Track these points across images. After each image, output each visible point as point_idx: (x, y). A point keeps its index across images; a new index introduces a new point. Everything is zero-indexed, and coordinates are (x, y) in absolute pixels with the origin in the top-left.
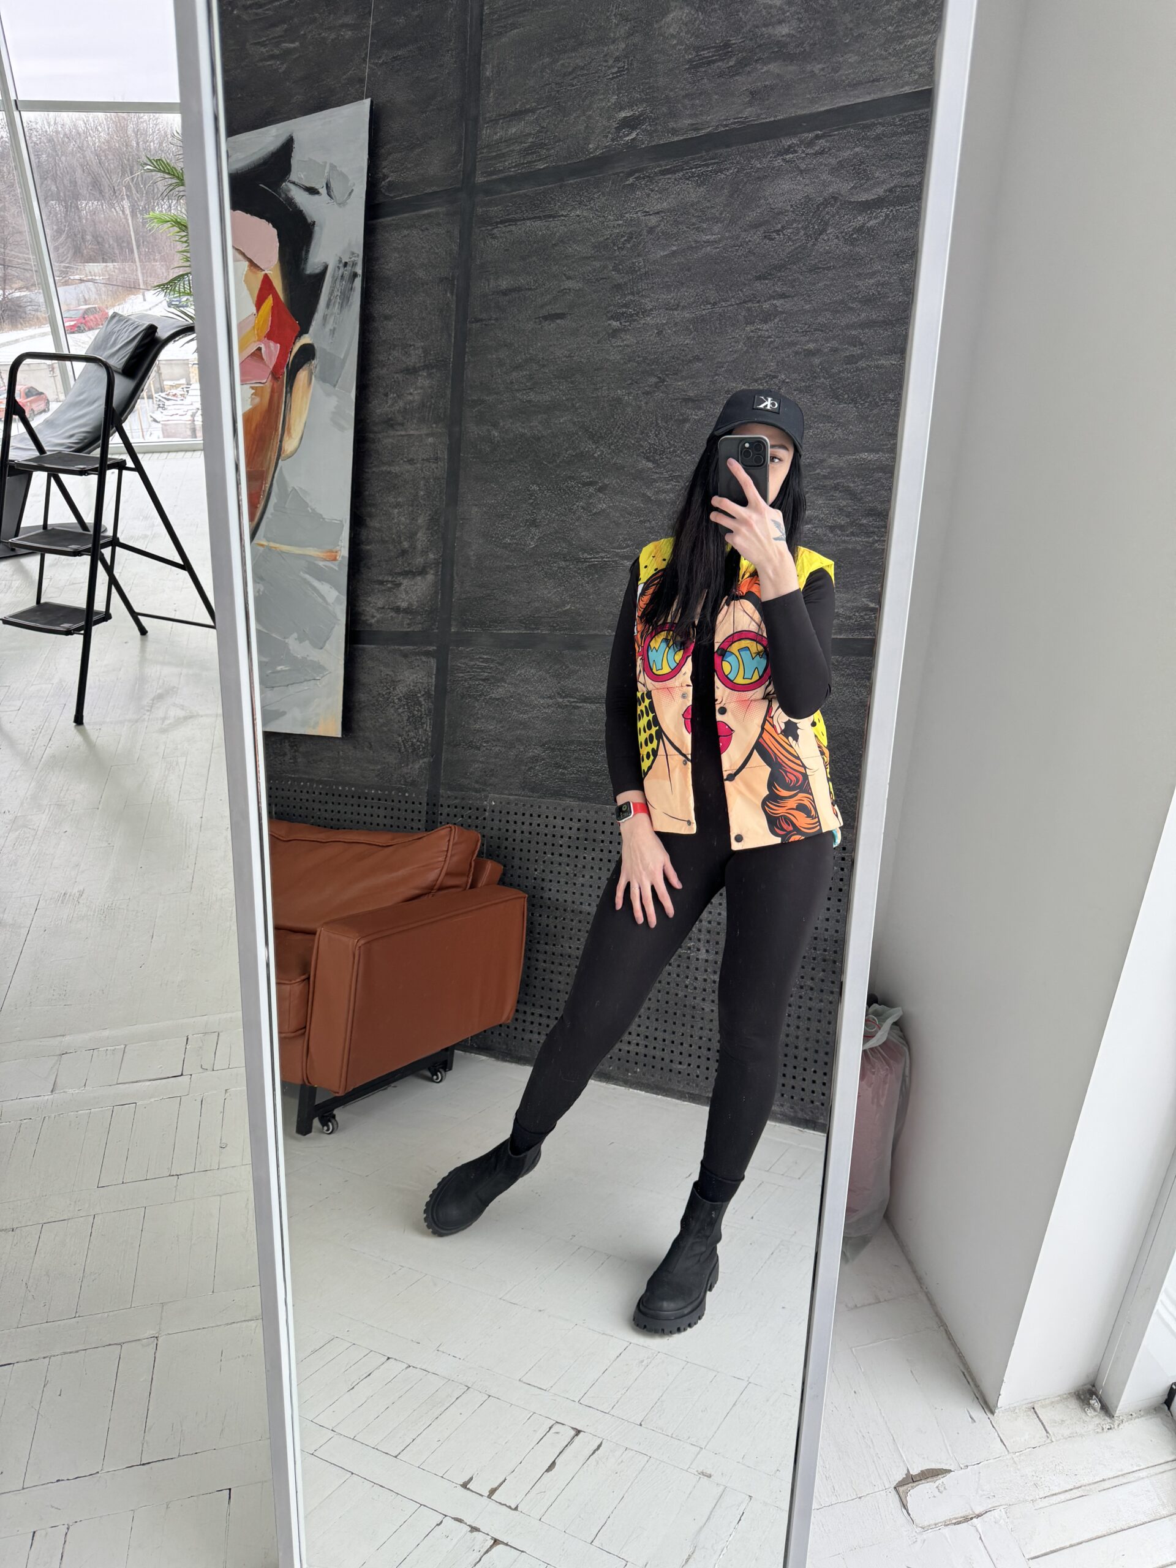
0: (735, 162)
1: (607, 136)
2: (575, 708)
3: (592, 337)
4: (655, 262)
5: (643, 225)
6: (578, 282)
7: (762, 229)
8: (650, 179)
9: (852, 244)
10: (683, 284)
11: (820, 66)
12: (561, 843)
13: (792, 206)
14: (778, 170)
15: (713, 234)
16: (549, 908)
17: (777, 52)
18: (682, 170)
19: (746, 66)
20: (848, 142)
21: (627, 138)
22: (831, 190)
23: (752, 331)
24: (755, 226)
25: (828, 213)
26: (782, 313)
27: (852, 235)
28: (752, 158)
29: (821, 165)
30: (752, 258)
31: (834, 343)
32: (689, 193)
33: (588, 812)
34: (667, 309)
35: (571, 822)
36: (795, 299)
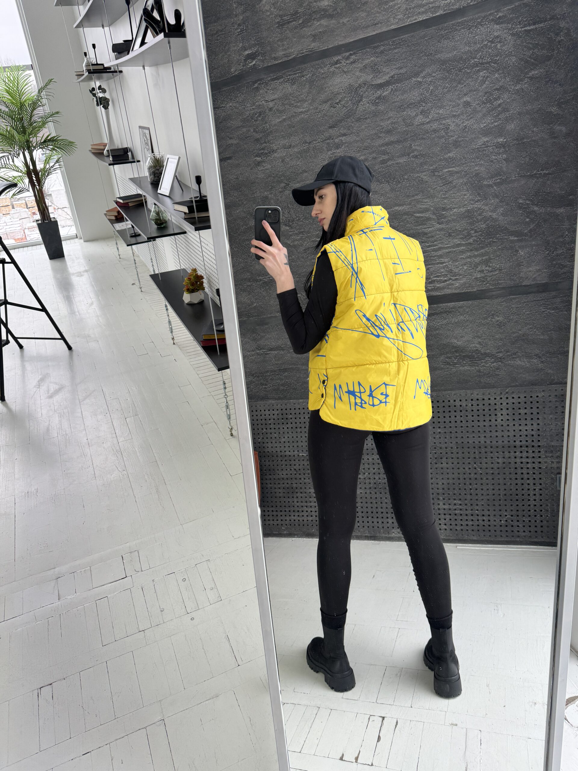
0: (310, 71)
1: (240, 64)
2: (266, 354)
3: (247, 167)
4: (275, 125)
5: (266, 107)
6: (236, 140)
7: (329, 103)
8: (267, 84)
9: (376, 105)
10: (291, 135)
11: (347, 19)
12: (270, 422)
13: (343, 90)
14: (333, 73)
15: (303, 108)
16: (269, 456)
17: (324, 14)
18: (282, 78)
19: (308, 23)
20: (367, 55)
21: (251, 65)
22: (362, 80)
23: (331, 154)
24: (326, 102)
25: (362, 91)
26: (346, 143)
27: (376, 101)
28: (319, 68)
29: (355, 68)
30: (326, 118)
31: (374, 155)
32: (288, 89)
33: (281, 405)
34: (285, 148)
35: (273, 412)
36: (351, 135)
